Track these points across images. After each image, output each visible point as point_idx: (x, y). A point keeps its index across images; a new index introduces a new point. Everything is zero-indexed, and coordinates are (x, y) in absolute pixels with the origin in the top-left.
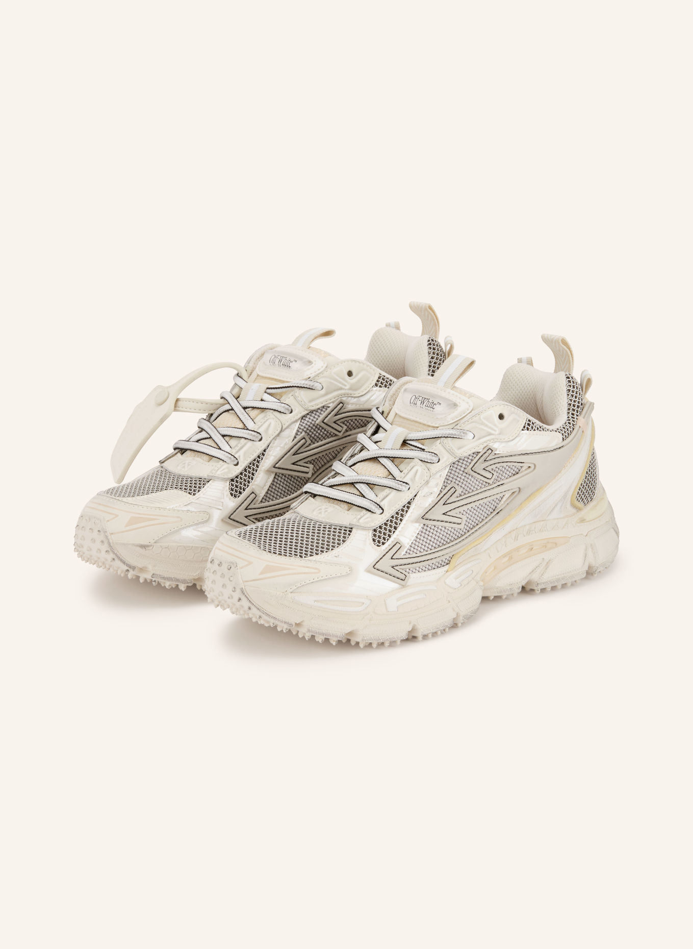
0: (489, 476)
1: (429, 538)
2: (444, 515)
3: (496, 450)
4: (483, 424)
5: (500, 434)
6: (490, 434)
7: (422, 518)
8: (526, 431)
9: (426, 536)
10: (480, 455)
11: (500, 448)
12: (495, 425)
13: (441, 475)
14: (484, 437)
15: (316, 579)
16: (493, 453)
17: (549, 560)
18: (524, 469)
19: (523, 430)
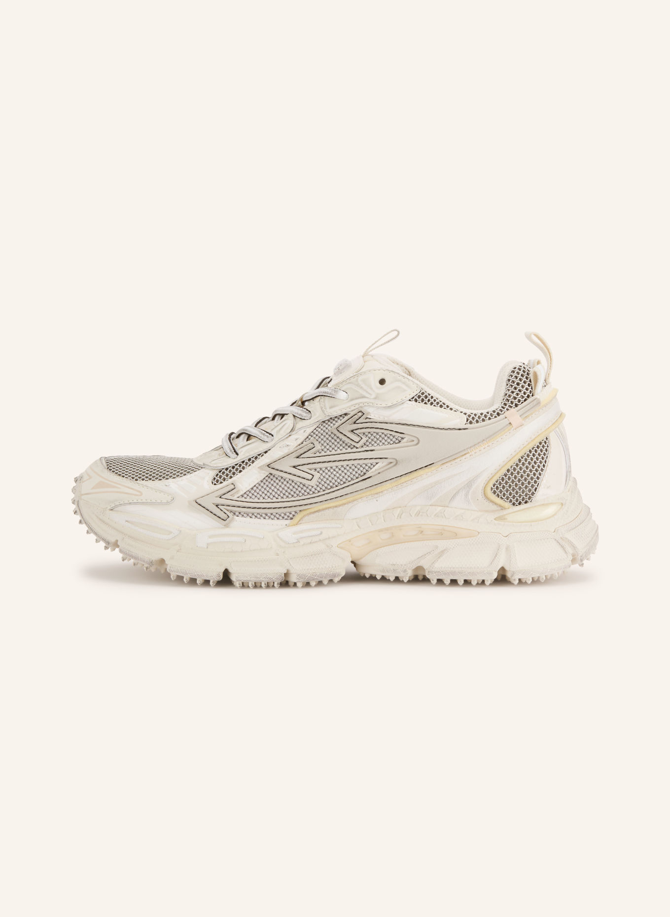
0: (357, 439)
1: (273, 488)
2: (294, 469)
3: (368, 413)
4: (358, 385)
5: (375, 398)
6: (364, 397)
7: (268, 466)
8: (413, 402)
9: (270, 485)
10: (349, 416)
11: (375, 414)
12: (371, 389)
13: (305, 431)
14: (356, 399)
15: (135, 501)
16: (364, 416)
17: (445, 550)
18: (405, 440)
19: (410, 400)
